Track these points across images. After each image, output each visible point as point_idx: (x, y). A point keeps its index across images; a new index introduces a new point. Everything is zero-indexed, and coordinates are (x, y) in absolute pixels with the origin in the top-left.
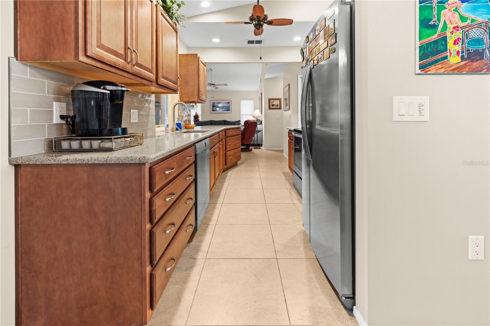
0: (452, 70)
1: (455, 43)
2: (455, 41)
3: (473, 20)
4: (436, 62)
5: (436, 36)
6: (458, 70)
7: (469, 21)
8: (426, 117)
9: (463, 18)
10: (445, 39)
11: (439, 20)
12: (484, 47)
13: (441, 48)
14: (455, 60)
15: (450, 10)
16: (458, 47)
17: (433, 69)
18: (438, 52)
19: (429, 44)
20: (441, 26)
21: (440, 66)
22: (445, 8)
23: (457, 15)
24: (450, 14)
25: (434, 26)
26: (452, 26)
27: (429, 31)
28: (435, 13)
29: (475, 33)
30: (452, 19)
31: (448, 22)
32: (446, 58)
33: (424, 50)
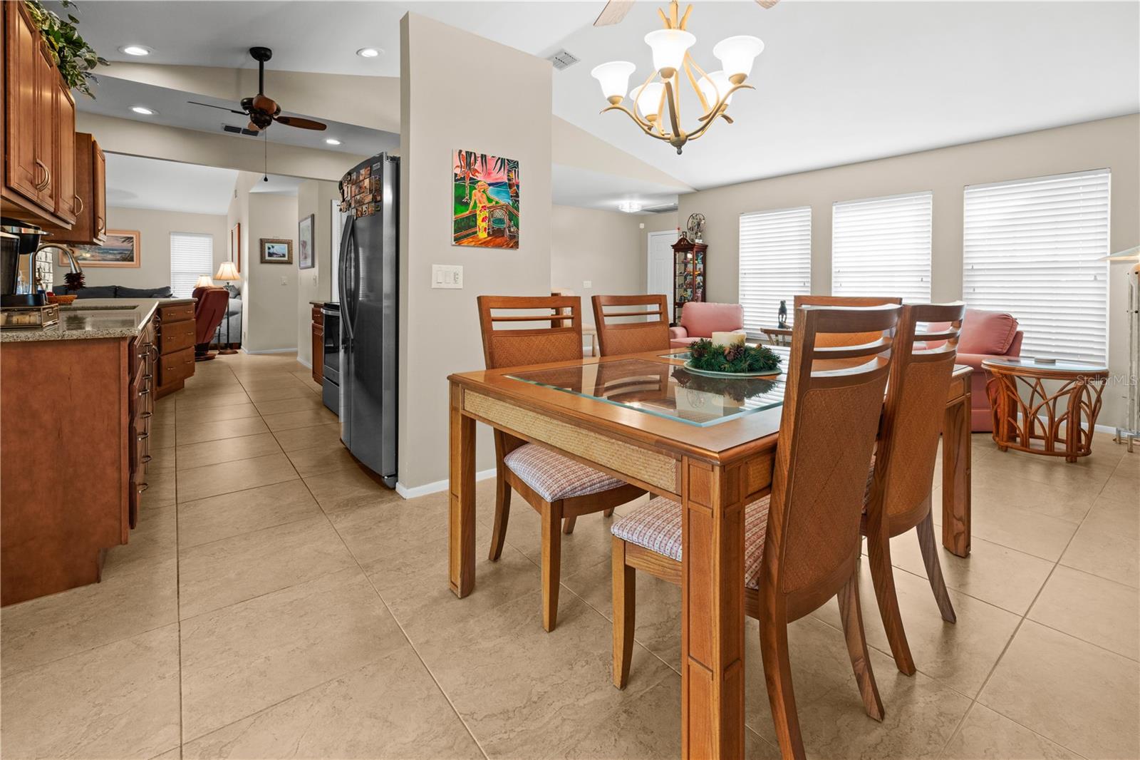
0: (482, 244)
1: (483, 220)
2: (483, 219)
3: (497, 203)
4: (468, 235)
5: (468, 212)
6: (485, 244)
7: (494, 203)
8: (460, 285)
9: (489, 200)
10: (475, 216)
11: (470, 198)
12: (505, 226)
13: (472, 223)
14: (483, 235)
15: (479, 191)
16: (485, 225)
17: (465, 241)
18: (470, 227)
19: (463, 219)
20: (472, 204)
21: (471, 240)
22: (475, 189)
23: (485, 196)
24: (479, 194)
25: (467, 204)
26: (481, 206)
27: (463, 208)
28: (468, 192)
29: (499, 214)
30: (481, 199)
31: (477, 202)
32: (476, 232)
33: (458, 224)
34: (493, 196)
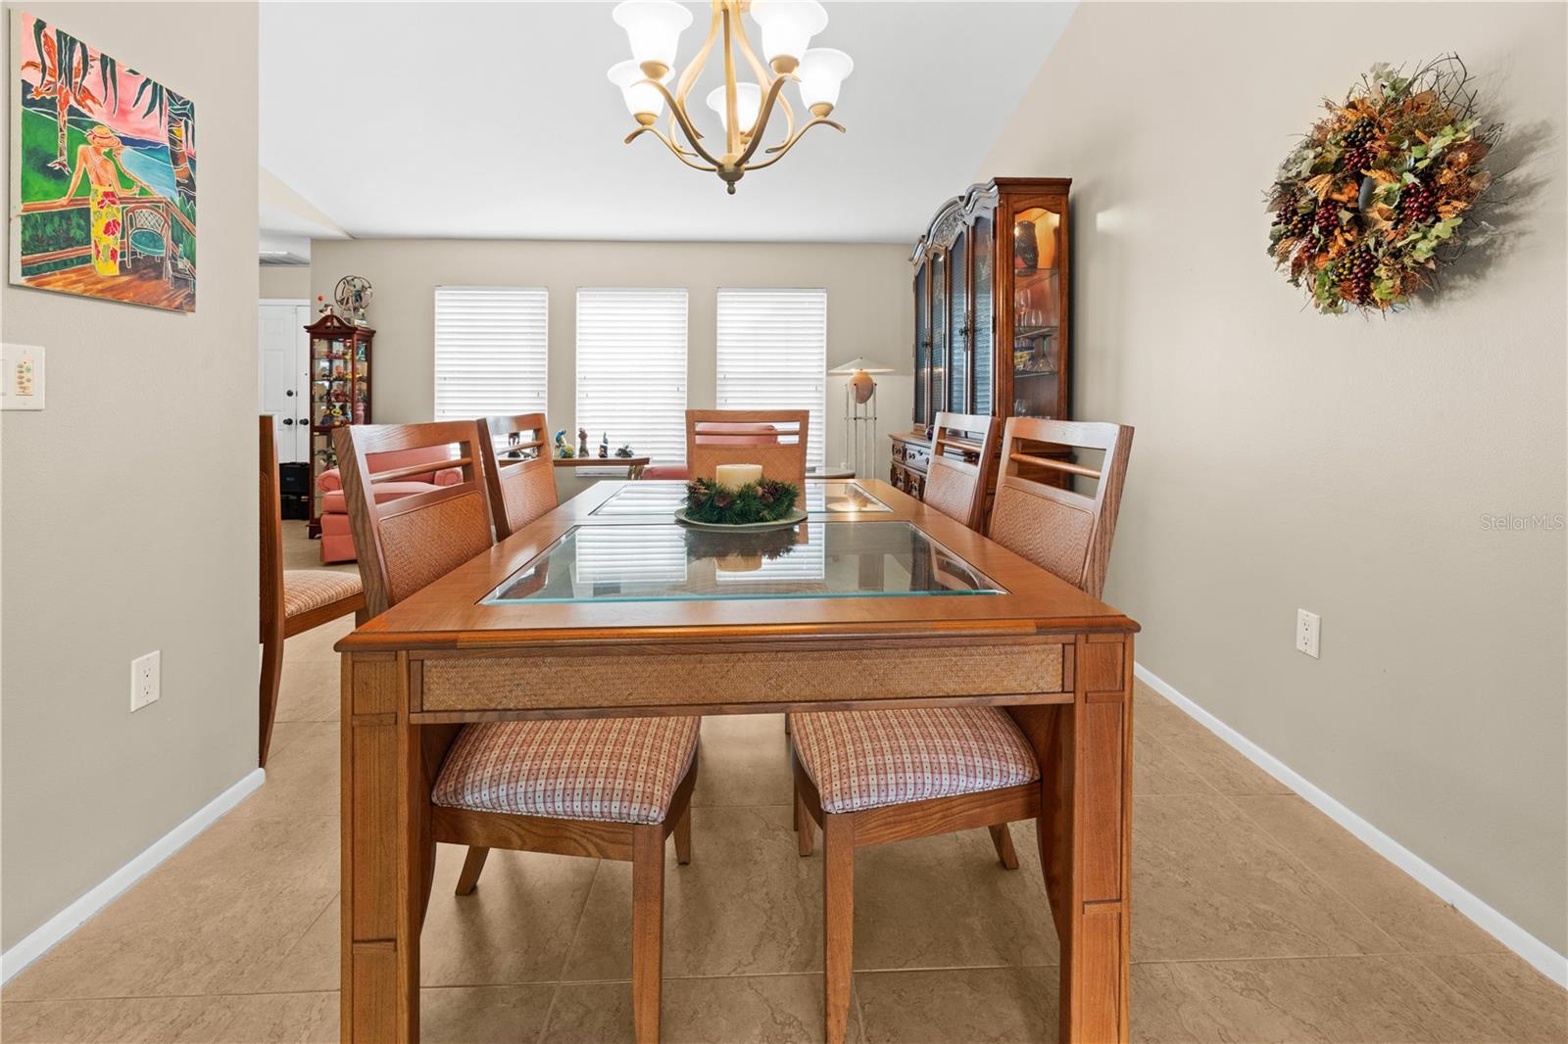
0: (101, 291)
1: (109, 229)
2: (108, 225)
3: (143, 191)
4: (65, 263)
5: (64, 200)
6: (112, 294)
7: (136, 191)
8: (38, 400)
9: (122, 177)
10: (85, 213)
11: (72, 163)
12: (163, 253)
13: (77, 234)
14: (107, 269)
15: (97, 151)
16: (112, 242)
17: (57, 280)
18: (71, 242)
19: (48, 218)
20: (75, 180)
21: (73, 277)
22: (85, 141)
23: (111, 167)
24: (97, 160)
25: (59, 176)
26: (102, 190)
27: (49, 185)
28: (64, 143)
29: (147, 219)
30: (101, 172)
31: (92, 177)
32: (87, 259)
33: (35, 227)
34: (132, 172)
